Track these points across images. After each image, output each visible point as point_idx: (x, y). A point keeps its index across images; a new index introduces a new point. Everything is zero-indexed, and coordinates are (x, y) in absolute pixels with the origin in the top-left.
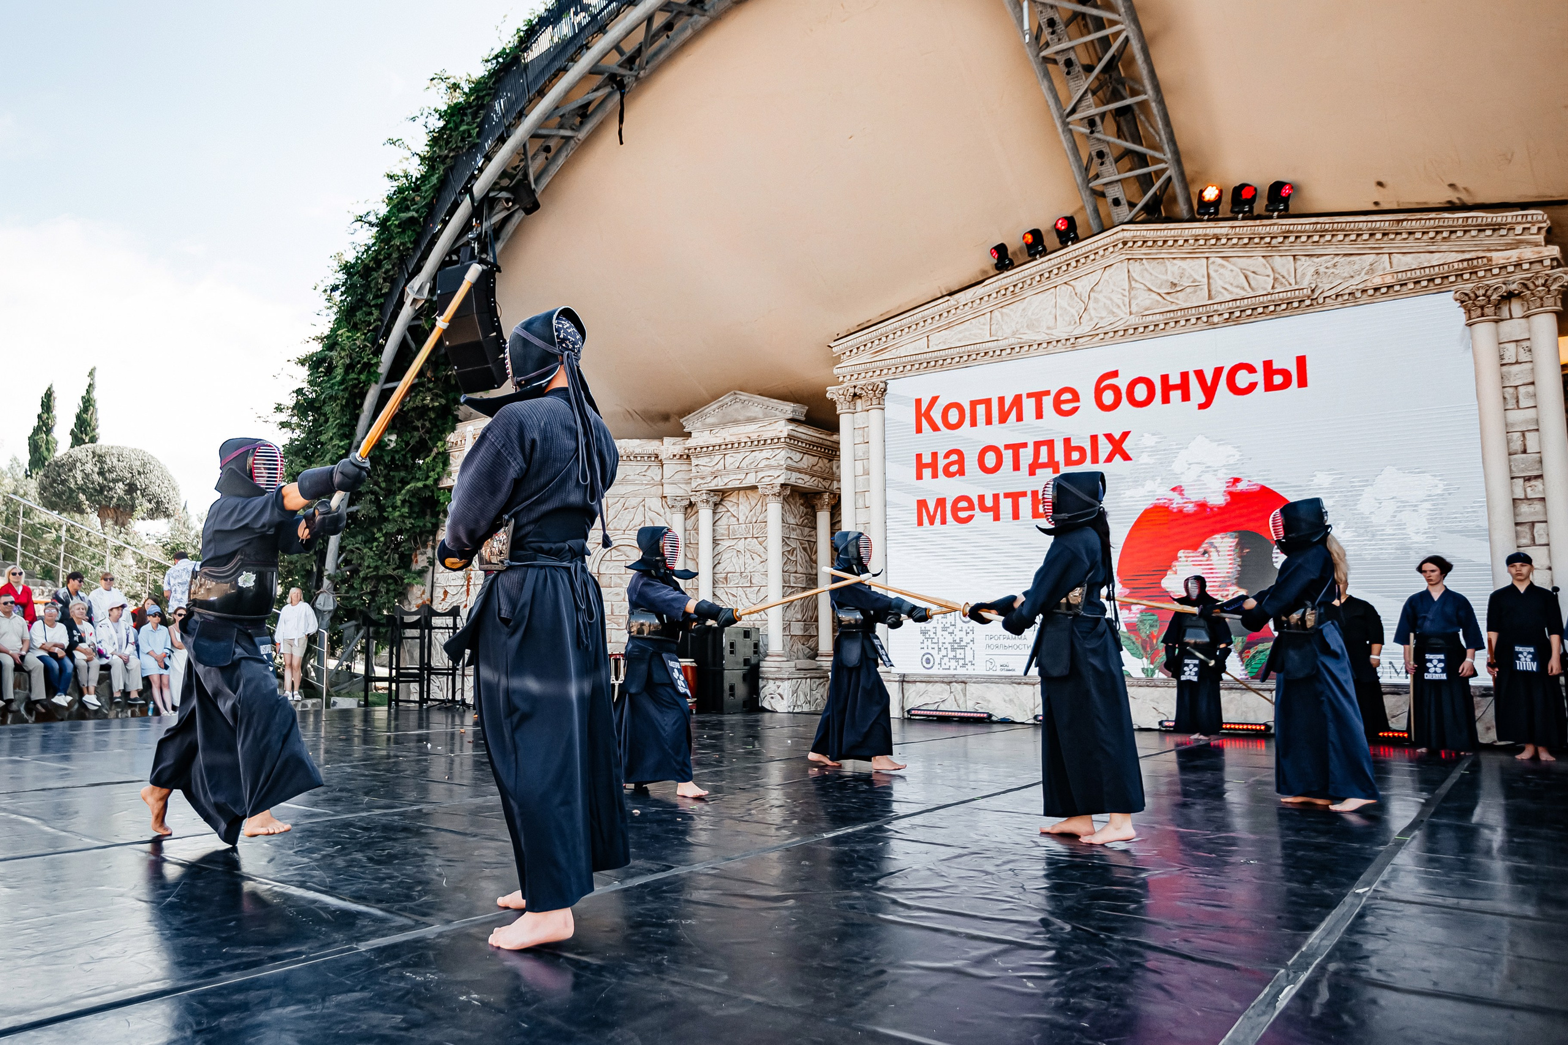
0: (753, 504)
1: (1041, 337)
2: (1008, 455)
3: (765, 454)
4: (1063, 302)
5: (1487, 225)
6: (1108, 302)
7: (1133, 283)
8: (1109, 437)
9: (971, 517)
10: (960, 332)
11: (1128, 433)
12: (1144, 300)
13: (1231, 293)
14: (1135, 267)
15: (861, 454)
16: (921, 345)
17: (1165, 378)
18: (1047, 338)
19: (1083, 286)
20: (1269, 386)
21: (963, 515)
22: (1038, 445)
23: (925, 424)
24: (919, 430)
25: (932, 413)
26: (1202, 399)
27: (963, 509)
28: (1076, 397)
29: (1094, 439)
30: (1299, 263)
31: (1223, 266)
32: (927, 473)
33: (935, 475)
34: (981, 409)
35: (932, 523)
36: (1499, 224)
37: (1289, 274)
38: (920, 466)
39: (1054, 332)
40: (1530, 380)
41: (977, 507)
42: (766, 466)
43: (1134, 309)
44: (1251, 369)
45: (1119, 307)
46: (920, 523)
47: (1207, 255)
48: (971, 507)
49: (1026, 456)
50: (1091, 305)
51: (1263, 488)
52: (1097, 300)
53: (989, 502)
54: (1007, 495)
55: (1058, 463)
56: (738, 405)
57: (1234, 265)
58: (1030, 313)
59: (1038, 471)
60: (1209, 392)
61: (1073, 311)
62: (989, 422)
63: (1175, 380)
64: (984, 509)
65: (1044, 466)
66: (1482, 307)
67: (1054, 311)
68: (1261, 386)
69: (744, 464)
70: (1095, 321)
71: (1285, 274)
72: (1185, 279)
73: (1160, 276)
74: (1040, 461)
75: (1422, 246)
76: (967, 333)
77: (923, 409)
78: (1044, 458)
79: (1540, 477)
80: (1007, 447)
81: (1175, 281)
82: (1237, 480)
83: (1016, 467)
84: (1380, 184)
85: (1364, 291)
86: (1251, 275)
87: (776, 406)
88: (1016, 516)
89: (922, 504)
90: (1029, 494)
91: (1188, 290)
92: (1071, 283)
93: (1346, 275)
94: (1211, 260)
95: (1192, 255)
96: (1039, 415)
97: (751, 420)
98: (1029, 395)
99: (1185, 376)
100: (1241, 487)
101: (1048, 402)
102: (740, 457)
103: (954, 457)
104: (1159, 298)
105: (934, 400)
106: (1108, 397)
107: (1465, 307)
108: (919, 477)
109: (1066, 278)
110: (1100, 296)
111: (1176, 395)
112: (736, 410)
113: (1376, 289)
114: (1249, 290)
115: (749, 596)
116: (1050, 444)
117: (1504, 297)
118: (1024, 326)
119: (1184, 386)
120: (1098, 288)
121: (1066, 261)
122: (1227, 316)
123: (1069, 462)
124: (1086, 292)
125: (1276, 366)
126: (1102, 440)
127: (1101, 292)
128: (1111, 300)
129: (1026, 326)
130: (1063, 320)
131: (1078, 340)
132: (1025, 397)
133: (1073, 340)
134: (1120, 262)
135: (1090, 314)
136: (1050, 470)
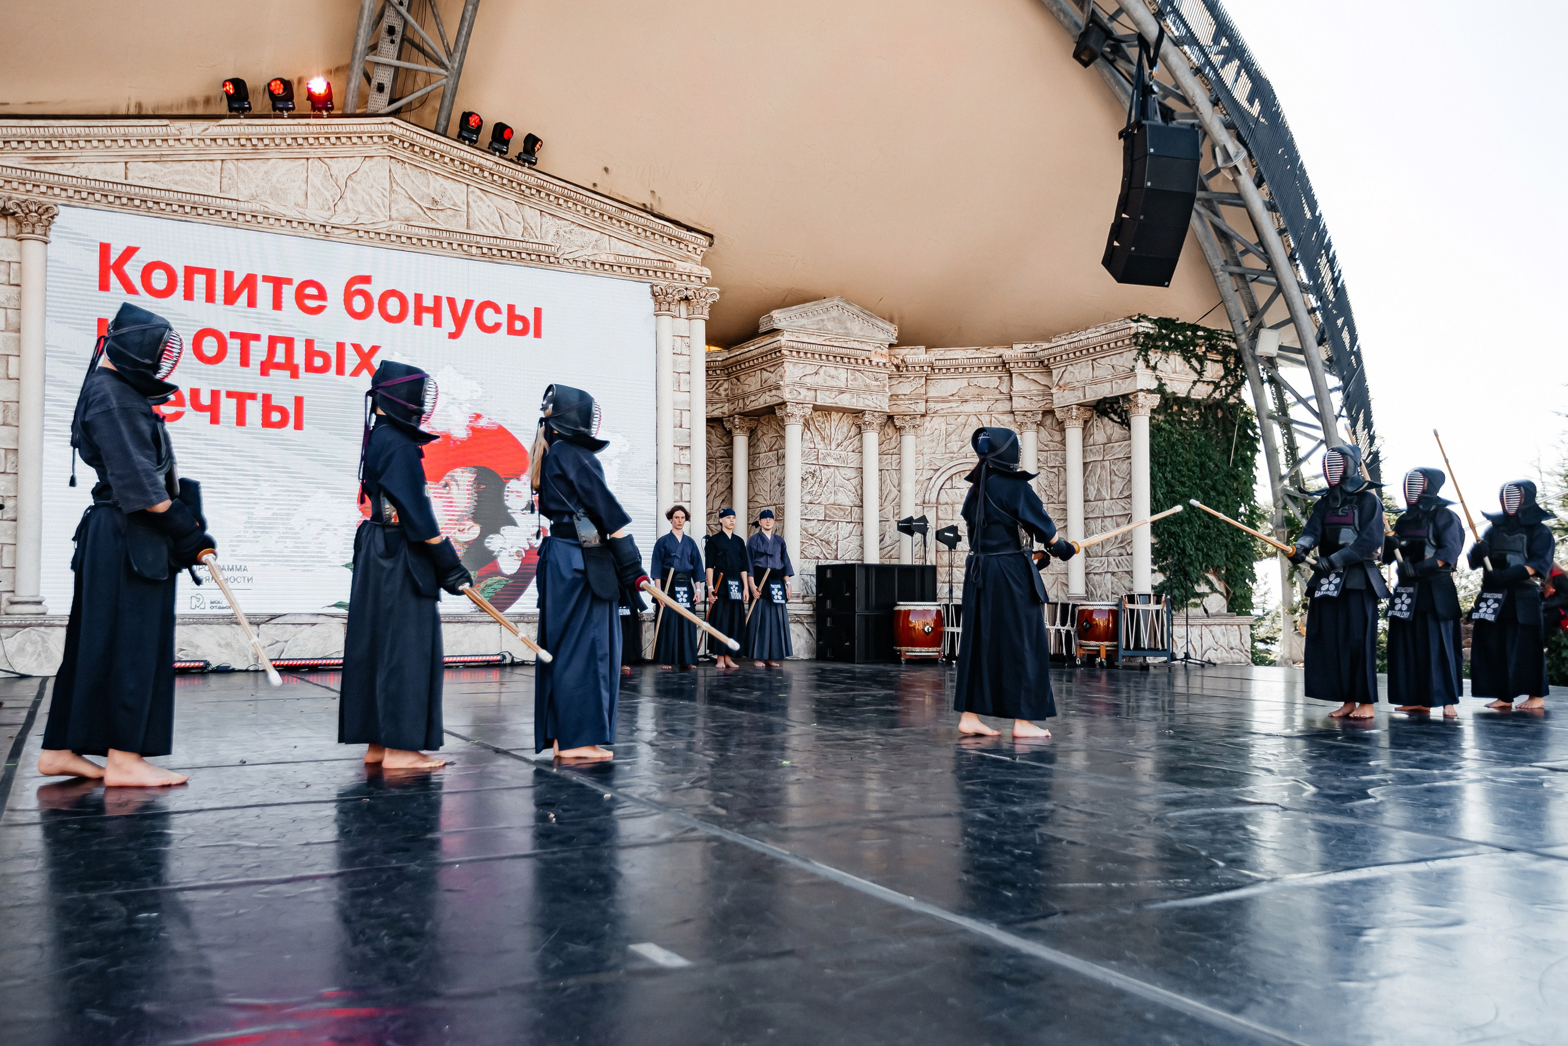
1: (292, 214)
2: (234, 346)
4: (316, 180)
5: (673, 236)
6: (367, 197)
7: (393, 184)
8: (357, 347)
9: (178, 415)
10: (176, 173)
11: (378, 348)
12: (406, 209)
13: (486, 228)
14: (397, 167)
16: (116, 173)
17: (418, 297)
19: (340, 168)
20: (512, 330)
22: (273, 341)
23: (114, 280)
24: (105, 286)
25: (127, 268)
26: (452, 328)
28: (322, 295)
29: (340, 346)
30: (544, 220)
31: (481, 199)
34: (200, 280)
36: (681, 239)
37: (536, 226)
39: (307, 212)
40: (687, 370)
41: (188, 402)
43: (393, 215)
44: (497, 309)
45: (379, 207)
47: (466, 181)
48: (180, 402)
49: (258, 351)
50: (348, 194)
51: (501, 428)
52: (354, 191)
53: (205, 400)
55: (297, 366)
57: (490, 200)
58: (274, 180)
59: (272, 372)
60: (460, 322)
61: (327, 195)
62: (210, 298)
63: (428, 303)
64: (198, 407)
65: (278, 366)
67: (304, 187)
68: (504, 328)
70: (354, 215)
71: (533, 226)
72: (446, 199)
73: (422, 187)
74: (276, 360)
75: (630, 237)
76: (187, 178)
77: (113, 260)
78: (280, 357)
79: (686, 447)
80: (233, 335)
81: (437, 199)
82: (478, 416)
83: (245, 362)
84: (606, 170)
85: (592, 263)
86: (505, 217)
88: (241, 421)
90: (260, 397)
91: (449, 212)
92: (327, 160)
93: (578, 243)
94: (470, 188)
95: (453, 177)
96: (277, 304)
98: (266, 279)
99: (437, 299)
100: (482, 423)
101: (288, 292)
104: (419, 210)
105: (131, 251)
106: (358, 304)
107: (656, 301)
109: (320, 153)
110: (358, 187)
111: (428, 317)
113: (601, 265)
114: (502, 230)
116: (289, 342)
117: (682, 299)
118: (268, 192)
119: (436, 310)
120: (356, 177)
121: (326, 133)
122: (485, 250)
123: (310, 368)
124: (343, 176)
125: (518, 312)
126: (350, 352)
127: (360, 182)
128: (370, 196)
129: (271, 194)
130: (316, 201)
131: (334, 230)
132: (259, 279)
133: (328, 229)
134: (383, 156)
135: (346, 204)
136: (288, 373)
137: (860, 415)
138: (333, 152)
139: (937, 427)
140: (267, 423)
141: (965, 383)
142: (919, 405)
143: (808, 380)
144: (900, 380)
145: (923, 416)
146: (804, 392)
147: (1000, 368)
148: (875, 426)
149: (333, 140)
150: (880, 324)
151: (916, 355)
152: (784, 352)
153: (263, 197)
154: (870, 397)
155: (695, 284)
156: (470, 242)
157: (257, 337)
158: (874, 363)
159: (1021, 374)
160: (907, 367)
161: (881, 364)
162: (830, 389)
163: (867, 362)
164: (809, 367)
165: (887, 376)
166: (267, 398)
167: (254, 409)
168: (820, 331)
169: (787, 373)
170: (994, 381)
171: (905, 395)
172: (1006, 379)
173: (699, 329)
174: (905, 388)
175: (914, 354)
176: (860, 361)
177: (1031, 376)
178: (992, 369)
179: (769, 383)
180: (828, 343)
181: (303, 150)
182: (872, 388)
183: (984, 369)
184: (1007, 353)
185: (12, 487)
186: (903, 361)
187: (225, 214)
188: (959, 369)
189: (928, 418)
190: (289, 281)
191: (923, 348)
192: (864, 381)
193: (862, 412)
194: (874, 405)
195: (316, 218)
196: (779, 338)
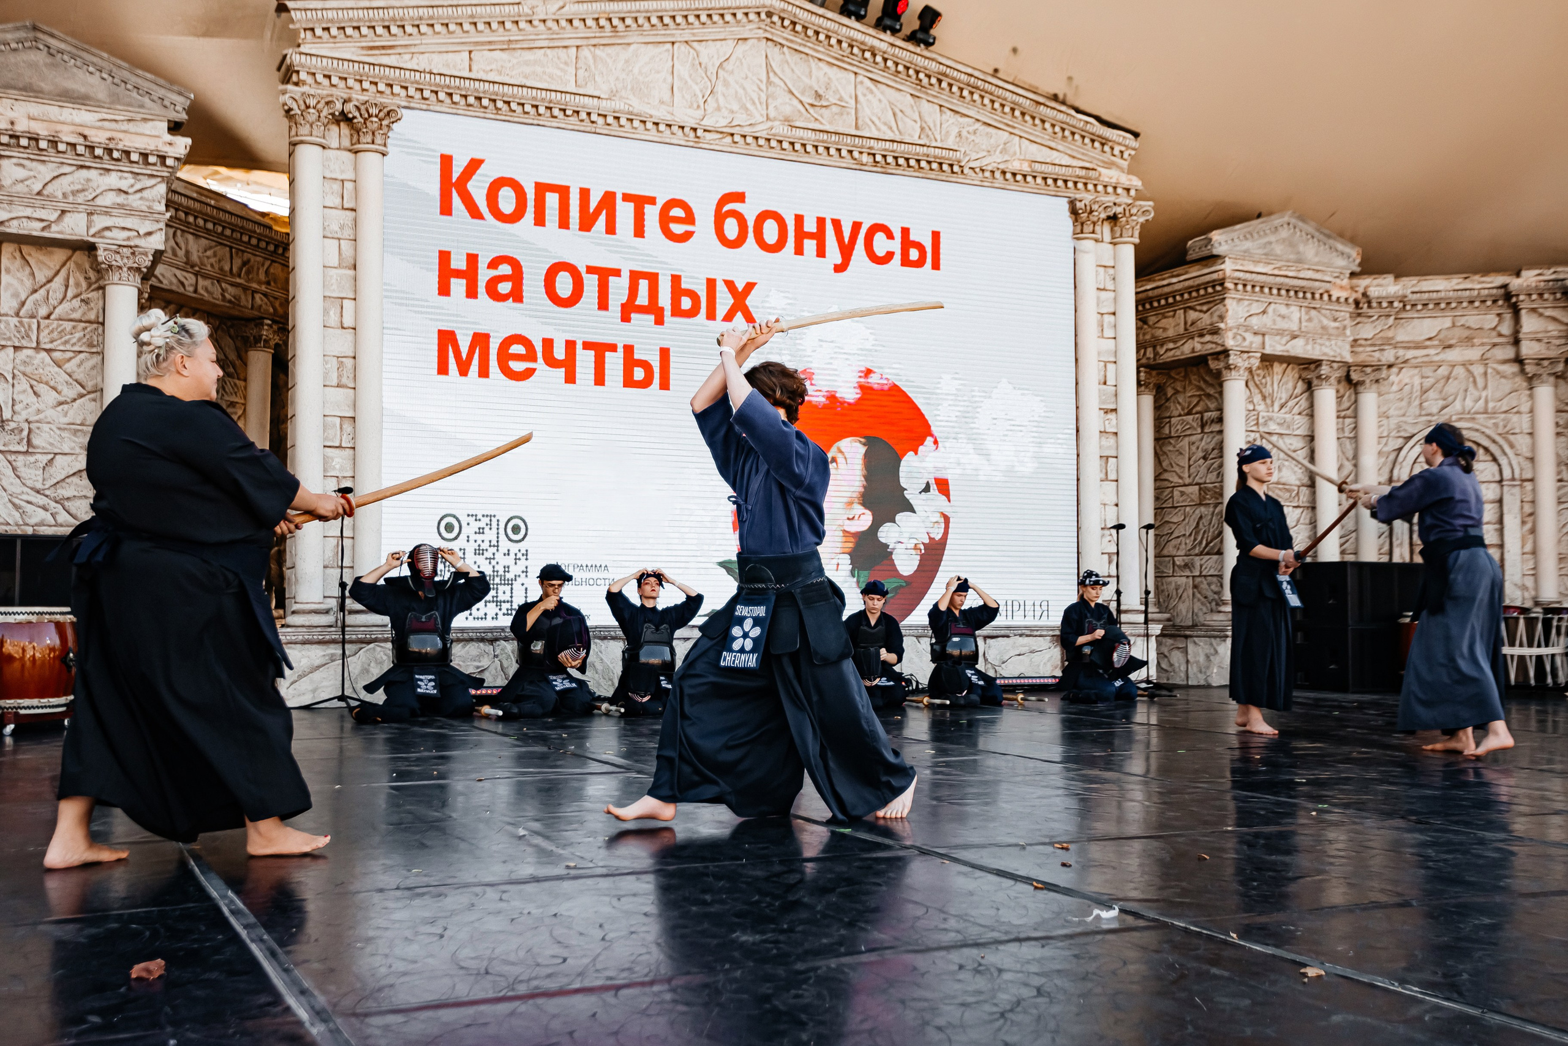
0: (41, 277)
1: (661, 113)
2: (591, 283)
3: (113, 180)
4: (683, 70)
5: (1099, 136)
6: (741, 91)
7: (771, 75)
8: (730, 285)
9: (529, 373)
10: (527, 63)
11: (755, 284)
12: (786, 105)
13: (879, 130)
14: (774, 52)
15: (335, 227)
16: (457, 64)
17: (800, 220)
18: (669, 118)
19: (710, 53)
20: (906, 262)
21: (517, 366)
22: (635, 276)
23: (456, 200)
24: (446, 209)
25: (471, 186)
26: (839, 260)
27: (518, 357)
28: (690, 218)
29: (711, 284)
30: (944, 117)
31: (871, 92)
32: (458, 286)
33: (472, 293)
34: (552, 200)
35: (464, 371)
36: (1107, 140)
37: (935, 126)
38: (446, 274)
39: (673, 111)
40: (1112, 310)
41: (540, 355)
42: (121, 206)
43: (772, 115)
44: (890, 236)
45: (754, 103)
46: (443, 369)
47: (855, 69)
48: (531, 356)
49: (618, 290)
50: (719, 88)
51: (895, 386)
52: (726, 84)
53: (559, 353)
54: (587, 346)
55: (662, 309)
56: (39, 57)
57: (882, 93)
59: (634, 316)
60: (847, 251)
61: (696, 89)
62: (564, 224)
63: (810, 226)
64: (551, 361)
65: (642, 310)
66: (1094, 223)
67: (669, 79)
68: (897, 257)
69: (57, 189)
70: (728, 114)
71: (932, 126)
72: (831, 93)
73: (804, 78)
74: (639, 301)
75: (1045, 138)
76: (539, 69)
77: (456, 173)
78: (643, 299)
79: (1115, 410)
80: (591, 270)
81: (821, 92)
82: (869, 371)
83: (603, 305)
84: (1015, 50)
85: (1004, 173)
86: (899, 114)
87: (145, 85)
88: (600, 380)
89: (447, 339)
90: (620, 350)
91: (834, 109)
92: (695, 44)
93: (986, 148)
94: (860, 78)
95: (840, 64)
96: (639, 231)
97: (81, 100)
98: (627, 197)
99: (821, 222)
100: (874, 380)
101: (652, 214)
102: (45, 172)
103: (505, 269)
104: (800, 107)
105: (474, 165)
106: (731, 228)
107: (1077, 221)
108: (444, 290)
109: (687, 35)
110: (730, 79)
111: (810, 245)
112: (32, 65)
113: (1014, 175)
114: (897, 132)
115: (23, 471)
116: (653, 279)
117: (1109, 218)
118: (629, 87)
119: (819, 236)
120: (729, 66)
121: (697, 9)
122: (879, 158)
123: (677, 311)
124: (713, 65)
125: (913, 237)
126: (721, 288)
127: (732, 72)
128: (744, 89)
129: (632, 89)
130: (683, 97)
131: (707, 134)
132: (619, 197)
133: (700, 133)
134: (759, 39)
135: (717, 101)
136: (652, 317)
137: (1313, 366)
138: (700, 32)
139: (1407, 381)
140: (629, 382)
141: (1448, 322)
142: (1386, 353)
143: (1255, 322)
144: (1359, 319)
145: (1390, 366)
146: (1249, 337)
147: (1500, 303)
148: (1333, 380)
149: (704, 18)
150: (1340, 247)
151: (1384, 287)
152: (1229, 285)
153: (623, 93)
154: (1327, 343)
155: (1124, 199)
156: (862, 147)
157: (617, 273)
158: (1334, 298)
159: (1534, 310)
160: (1369, 303)
161: (1342, 300)
162: (1280, 333)
163: (1326, 297)
164: (1255, 304)
165: (1348, 315)
166: (629, 349)
167: (614, 362)
168: (1268, 257)
169: (1230, 313)
170: (1490, 320)
171: (1366, 340)
172: (1508, 317)
173: (1127, 256)
174: (1367, 331)
175: (1378, 285)
176: (1317, 296)
177: (1548, 313)
178: (1489, 303)
179: (1200, 325)
180: (1276, 272)
181: (668, 32)
182: (1331, 331)
183: (1477, 304)
184: (1515, 283)
185: (348, 465)
186: (1364, 295)
187: (583, 115)
188: (1438, 305)
189: (1394, 370)
190: (652, 201)
191: (1390, 278)
192: (1320, 321)
193: (1318, 363)
194: (1332, 353)
195: (686, 118)
196: (1222, 267)
